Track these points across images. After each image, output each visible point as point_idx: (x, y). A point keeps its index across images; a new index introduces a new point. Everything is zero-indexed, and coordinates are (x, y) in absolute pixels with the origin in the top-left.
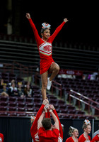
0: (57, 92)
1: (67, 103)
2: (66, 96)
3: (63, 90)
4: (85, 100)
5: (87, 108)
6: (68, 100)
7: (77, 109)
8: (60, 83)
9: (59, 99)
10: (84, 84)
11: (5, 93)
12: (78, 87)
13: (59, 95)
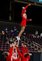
0: (28, 42)
1: (32, 47)
2: (31, 44)
3: (30, 42)
4: (38, 46)
5: (39, 49)
6: (32, 46)
7: (35, 49)
8: (29, 39)
9: (28, 45)
10: (38, 40)
11: (8, 42)
12: (36, 41)
13: (29, 44)
